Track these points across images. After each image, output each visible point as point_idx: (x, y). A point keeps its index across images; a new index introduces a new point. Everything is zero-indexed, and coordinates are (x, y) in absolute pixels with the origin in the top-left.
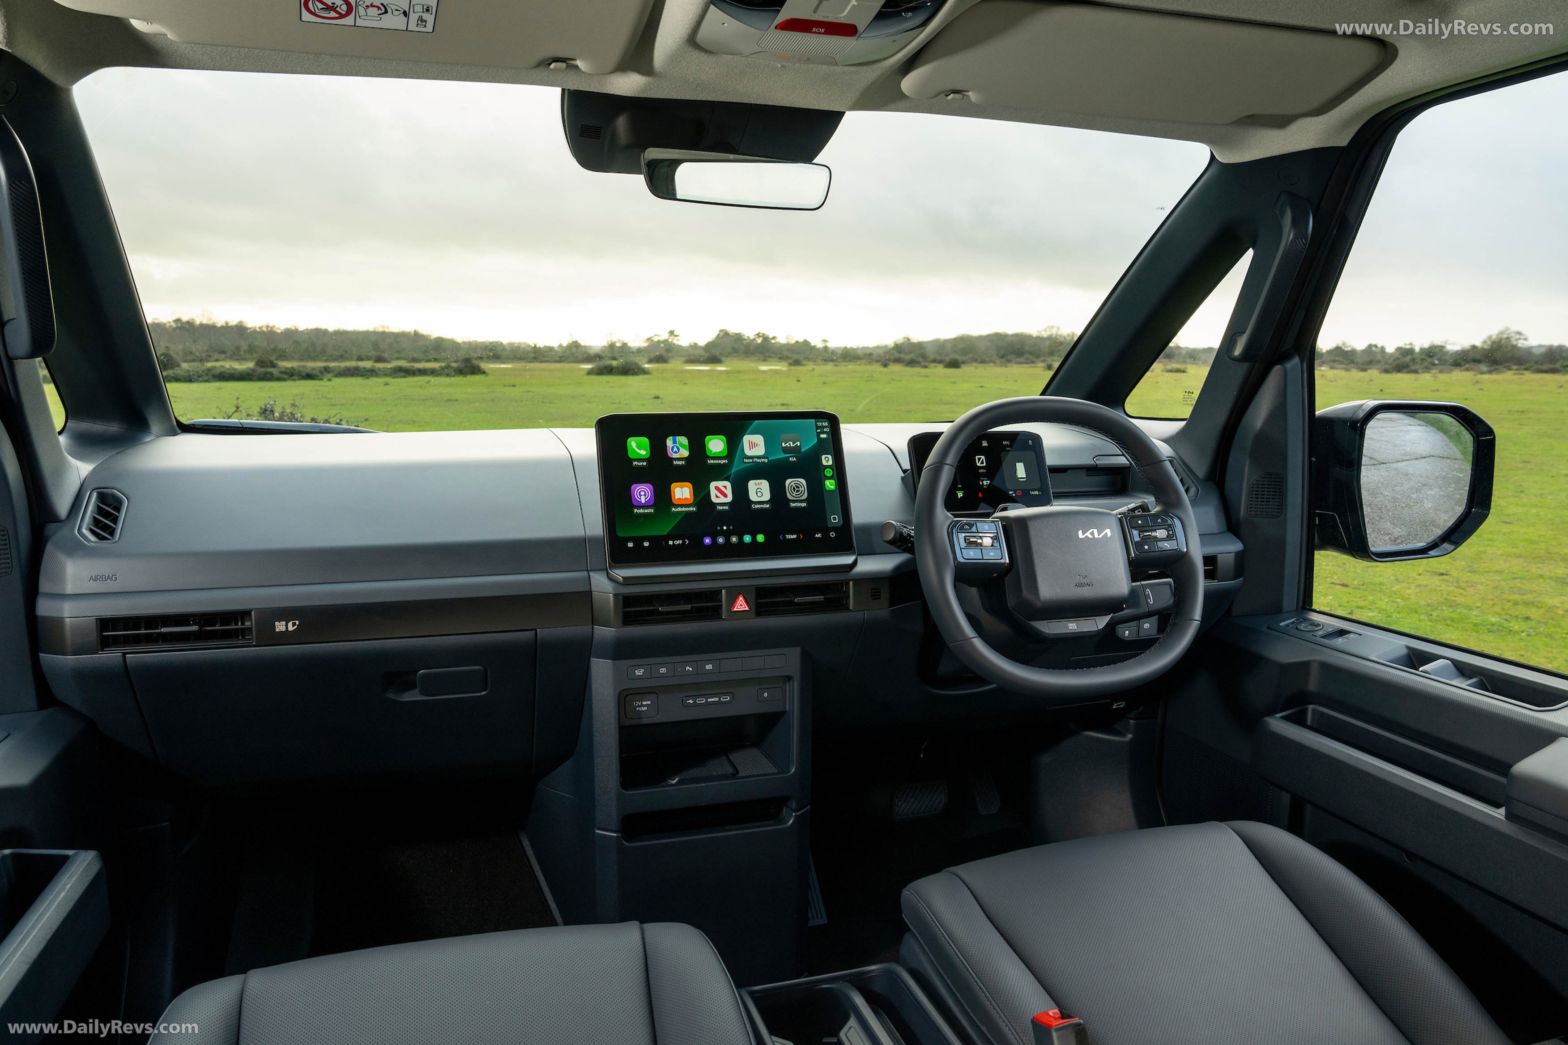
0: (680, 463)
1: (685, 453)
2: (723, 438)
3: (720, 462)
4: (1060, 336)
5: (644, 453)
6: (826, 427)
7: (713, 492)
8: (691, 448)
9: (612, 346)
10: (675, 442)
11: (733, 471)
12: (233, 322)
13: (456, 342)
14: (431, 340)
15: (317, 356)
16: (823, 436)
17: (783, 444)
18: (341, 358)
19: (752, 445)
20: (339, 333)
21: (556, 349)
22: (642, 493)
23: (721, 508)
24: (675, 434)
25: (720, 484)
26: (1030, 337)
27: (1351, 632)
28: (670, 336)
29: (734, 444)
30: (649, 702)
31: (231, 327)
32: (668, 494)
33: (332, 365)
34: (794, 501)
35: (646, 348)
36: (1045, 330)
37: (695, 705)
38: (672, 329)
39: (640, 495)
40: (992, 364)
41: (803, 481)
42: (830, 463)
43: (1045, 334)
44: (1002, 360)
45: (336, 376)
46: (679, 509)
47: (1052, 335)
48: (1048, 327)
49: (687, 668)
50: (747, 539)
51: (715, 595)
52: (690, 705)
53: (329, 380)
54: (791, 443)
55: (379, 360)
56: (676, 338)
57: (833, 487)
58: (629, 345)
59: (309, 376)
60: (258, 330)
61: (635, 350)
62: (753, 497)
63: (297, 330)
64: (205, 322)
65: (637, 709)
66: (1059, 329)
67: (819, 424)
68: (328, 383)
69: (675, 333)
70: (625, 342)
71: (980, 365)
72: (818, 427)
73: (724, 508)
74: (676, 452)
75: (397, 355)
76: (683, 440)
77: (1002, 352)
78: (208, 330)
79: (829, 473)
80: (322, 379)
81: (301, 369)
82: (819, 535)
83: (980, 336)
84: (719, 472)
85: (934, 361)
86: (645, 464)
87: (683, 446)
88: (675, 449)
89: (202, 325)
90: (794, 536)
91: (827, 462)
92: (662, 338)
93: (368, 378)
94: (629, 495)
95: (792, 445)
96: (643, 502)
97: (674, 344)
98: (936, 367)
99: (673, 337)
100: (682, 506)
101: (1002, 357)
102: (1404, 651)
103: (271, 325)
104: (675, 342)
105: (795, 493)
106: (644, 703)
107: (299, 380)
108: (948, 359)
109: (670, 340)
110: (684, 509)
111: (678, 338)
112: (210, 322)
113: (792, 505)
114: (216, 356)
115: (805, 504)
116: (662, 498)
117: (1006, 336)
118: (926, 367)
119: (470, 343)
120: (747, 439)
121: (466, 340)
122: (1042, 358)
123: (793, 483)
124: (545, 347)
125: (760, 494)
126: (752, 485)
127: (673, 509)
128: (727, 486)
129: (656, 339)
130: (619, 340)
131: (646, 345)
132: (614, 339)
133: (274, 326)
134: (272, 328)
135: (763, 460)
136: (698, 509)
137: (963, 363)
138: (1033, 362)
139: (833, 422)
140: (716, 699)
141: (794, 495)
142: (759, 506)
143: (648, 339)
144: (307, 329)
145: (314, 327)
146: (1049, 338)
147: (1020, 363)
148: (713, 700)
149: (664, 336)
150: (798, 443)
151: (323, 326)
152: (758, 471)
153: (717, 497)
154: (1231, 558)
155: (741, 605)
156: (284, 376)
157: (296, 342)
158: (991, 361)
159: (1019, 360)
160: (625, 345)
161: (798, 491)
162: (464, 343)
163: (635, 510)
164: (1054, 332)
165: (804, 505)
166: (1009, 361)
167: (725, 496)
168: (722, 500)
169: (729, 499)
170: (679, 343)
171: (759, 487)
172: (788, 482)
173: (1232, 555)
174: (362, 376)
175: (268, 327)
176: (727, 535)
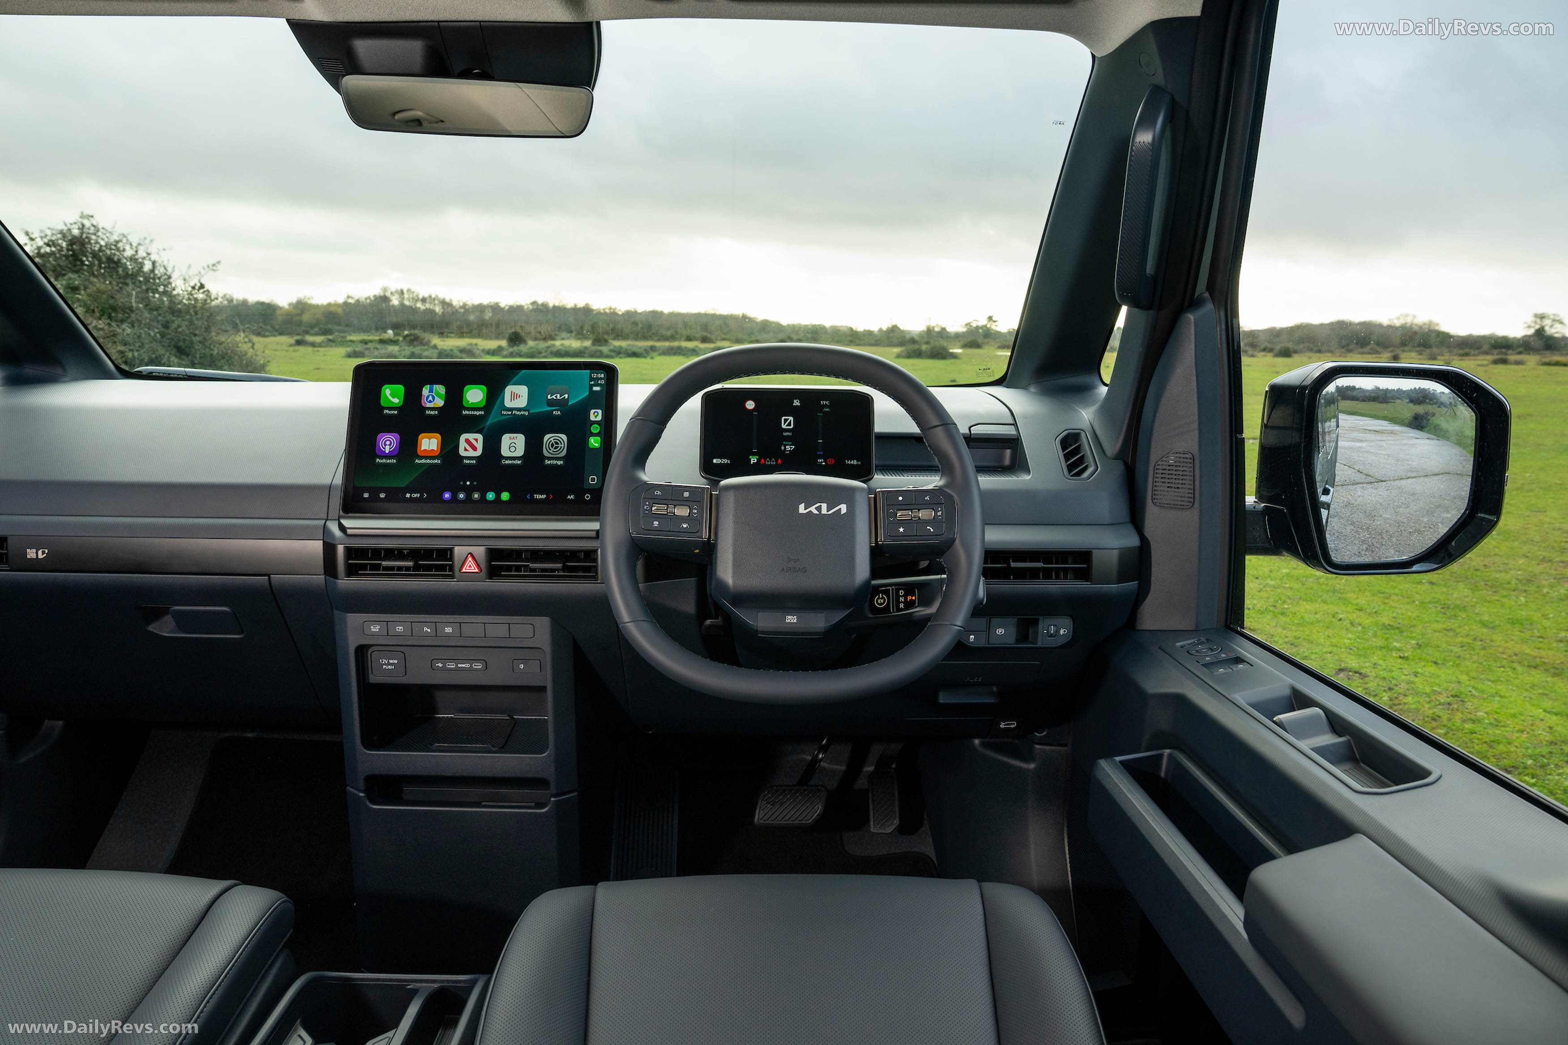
0: (432, 413)
1: (440, 402)
2: (484, 388)
3: (475, 413)
4: (1416, 325)
5: (397, 401)
6: (601, 379)
7: (462, 444)
8: (448, 397)
9: (929, 331)
10: (431, 391)
11: (489, 423)
12: (581, 305)
13: (781, 325)
14: (757, 323)
15: (651, 336)
16: (596, 389)
17: (549, 396)
18: (672, 338)
19: (514, 396)
20: (672, 315)
21: (876, 333)
22: (388, 443)
23: (468, 462)
24: (432, 382)
25: (471, 436)
26: (1380, 326)
27: (1244, 661)
28: (989, 321)
29: (494, 395)
30: (396, 662)
31: (580, 309)
32: (415, 444)
33: (658, 344)
34: (550, 459)
35: (963, 333)
36: (1398, 318)
37: (444, 669)
38: (991, 315)
39: (385, 445)
40: (1329, 354)
41: (564, 437)
42: (599, 418)
43: (1398, 323)
44: (1343, 350)
45: (660, 354)
46: (423, 461)
47: (1406, 324)
48: (1401, 315)
49: (425, 629)
50: (491, 496)
51: (446, 554)
52: (439, 668)
53: (652, 358)
54: (558, 395)
55: (704, 340)
56: (994, 324)
57: (597, 445)
58: (949, 329)
59: (635, 355)
60: (602, 311)
61: (952, 335)
62: (505, 452)
63: (636, 312)
64: (557, 304)
65: (384, 667)
66: (1414, 317)
67: (595, 376)
68: (652, 361)
69: (994, 319)
70: (943, 326)
71: (1314, 354)
72: (591, 379)
73: (472, 462)
74: (430, 402)
75: (723, 336)
76: (440, 389)
77: (1344, 342)
78: (559, 310)
79: (595, 429)
80: (645, 357)
81: (629, 348)
82: (572, 497)
83: (1322, 325)
84: (472, 424)
85: (1264, 350)
86: (396, 412)
87: (439, 396)
88: (430, 398)
89: (554, 307)
90: (544, 496)
91: (596, 417)
92: (980, 324)
93: (688, 357)
94: (374, 443)
95: (558, 398)
96: (387, 451)
97: (992, 330)
98: (1265, 356)
99: (991, 322)
100: (426, 458)
101: (1343, 347)
102: (1287, 692)
103: (613, 307)
104: (993, 327)
105: (552, 449)
106: (391, 661)
107: (625, 357)
108: (1278, 348)
109: (988, 326)
110: (428, 461)
111: (996, 323)
112: (561, 305)
113: (547, 462)
114: (564, 335)
115: (562, 462)
116: (408, 447)
117: (1351, 324)
118: (1252, 356)
119: (793, 326)
120: (509, 389)
121: (791, 323)
122: (1391, 349)
123: (552, 439)
124: (865, 331)
125: (512, 449)
126: (506, 439)
127: (417, 461)
128: (478, 439)
129: (974, 325)
130: (938, 325)
131: (964, 330)
132: (933, 323)
133: (616, 309)
134: (614, 310)
135: (523, 413)
136: (443, 461)
137: (1296, 352)
138: (1377, 352)
139: (611, 373)
140: (467, 665)
141: (551, 452)
142: (510, 462)
143: (967, 325)
144: (645, 312)
145: (651, 309)
146: (1403, 327)
147: (1363, 353)
148: (464, 666)
149: (983, 322)
150: (566, 396)
151: (658, 308)
152: (514, 424)
153: (466, 450)
154: (1113, 557)
155: (470, 566)
156: (612, 354)
157: (635, 324)
158: (1330, 351)
159: (1361, 350)
160: (944, 329)
161: (556, 448)
162: (789, 325)
163: (378, 460)
164: (1409, 320)
165: (560, 463)
166: (1350, 351)
167: (475, 449)
168: (471, 453)
169: (479, 453)
170: (998, 329)
171: (513, 441)
172: (547, 437)
173: (1116, 552)
174: (684, 355)
175: (610, 308)
176: (469, 491)
